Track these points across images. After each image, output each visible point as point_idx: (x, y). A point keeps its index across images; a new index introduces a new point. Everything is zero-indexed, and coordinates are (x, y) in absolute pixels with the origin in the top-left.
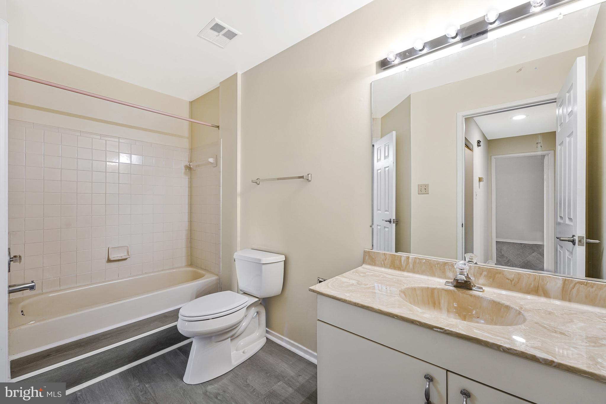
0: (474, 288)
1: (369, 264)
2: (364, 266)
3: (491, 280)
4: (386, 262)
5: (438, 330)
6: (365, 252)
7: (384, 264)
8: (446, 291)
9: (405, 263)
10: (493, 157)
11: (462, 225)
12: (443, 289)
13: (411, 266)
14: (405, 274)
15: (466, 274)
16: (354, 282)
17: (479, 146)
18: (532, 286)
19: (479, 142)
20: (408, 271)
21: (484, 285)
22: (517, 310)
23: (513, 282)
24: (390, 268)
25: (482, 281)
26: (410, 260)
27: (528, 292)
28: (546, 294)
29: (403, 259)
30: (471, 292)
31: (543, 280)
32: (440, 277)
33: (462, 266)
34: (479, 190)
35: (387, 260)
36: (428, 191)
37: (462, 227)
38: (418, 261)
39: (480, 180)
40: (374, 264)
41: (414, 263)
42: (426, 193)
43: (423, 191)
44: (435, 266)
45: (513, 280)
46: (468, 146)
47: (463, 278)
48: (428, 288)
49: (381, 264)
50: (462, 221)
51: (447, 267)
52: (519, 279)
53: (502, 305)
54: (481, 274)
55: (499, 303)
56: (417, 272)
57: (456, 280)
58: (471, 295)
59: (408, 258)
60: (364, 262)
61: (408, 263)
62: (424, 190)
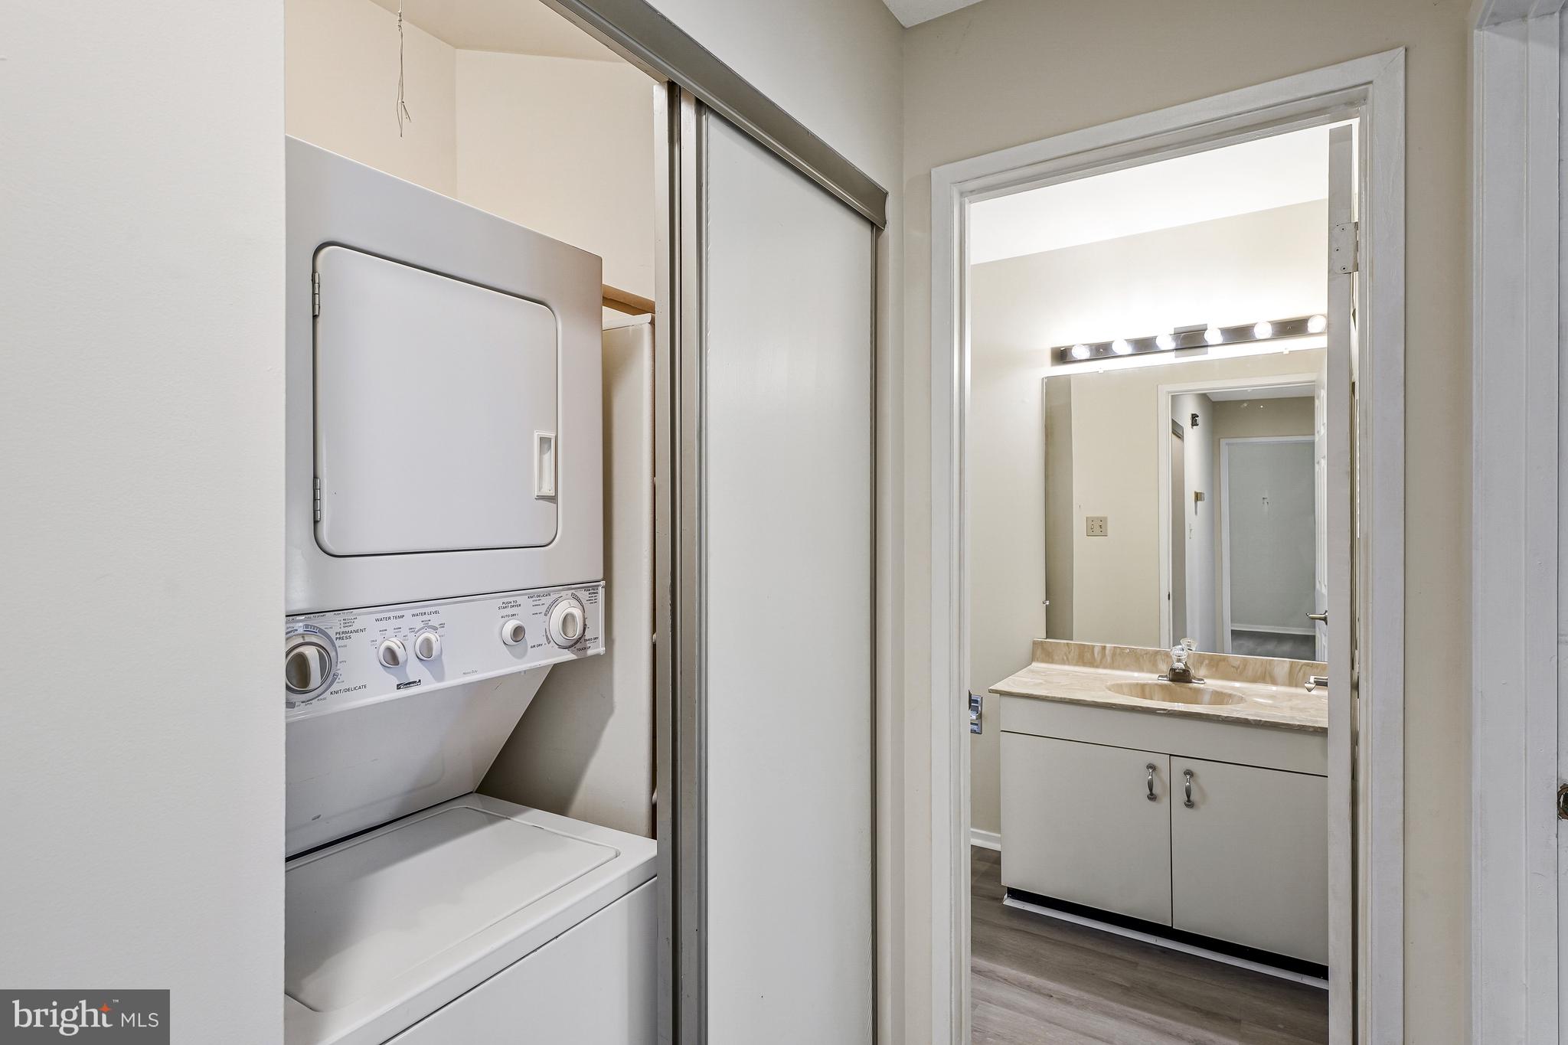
0: (1193, 681)
1: (1043, 661)
2: (1034, 664)
3: (1214, 669)
4: (1070, 657)
5: (1162, 712)
6: (1035, 643)
7: (1067, 659)
8: (1161, 686)
9: (1100, 655)
10: (1223, 442)
11: (1169, 595)
12: (1156, 684)
13: (1109, 659)
14: (1101, 671)
15: (1184, 662)
16: (1041, 681)
17: (1194, 423)
18: (1259, 673)
19: (1194, 417)
20: (1105, 667)
21: (1206, 677)
22: (1239, 697)
23: (1239, 671)
24: (1077, 664)
25: (1202, 672)
26: (1107, 652)
27: (1254, 680)
28: (1274, 682)
29: (1096, 650)
30: (1190, 685)
31: (1270, 664)
32: (1151, 672)
33: (1180, 652)
34: (1195, 519)
35: (1072, 654)
36: (1106, 530)
37: (1169, 599)
38: (1118, 651)
39: (1198, 497)
40: (1050, 660)
41: (1114, 655)
42: (1102, 534)
43: (1097, 530)
44: (1143, 657)
45: (1239, 667)
46: (1177, 431)
47: (1181, 665)
48: (1137, 684)
49: (1063, 659)
50: (1169, 589)
51: (1159, 657)
52: (1245, 666)
53: (1225, 694)
54: (1202, 663)
55: (1222, 693)
56: (1118, 668)
57: (1173, 670)
58: (1190, 689)
59: (1104, 648)
60: (1033, 658)
61: (1104, 655)
62: (1097, 527)
